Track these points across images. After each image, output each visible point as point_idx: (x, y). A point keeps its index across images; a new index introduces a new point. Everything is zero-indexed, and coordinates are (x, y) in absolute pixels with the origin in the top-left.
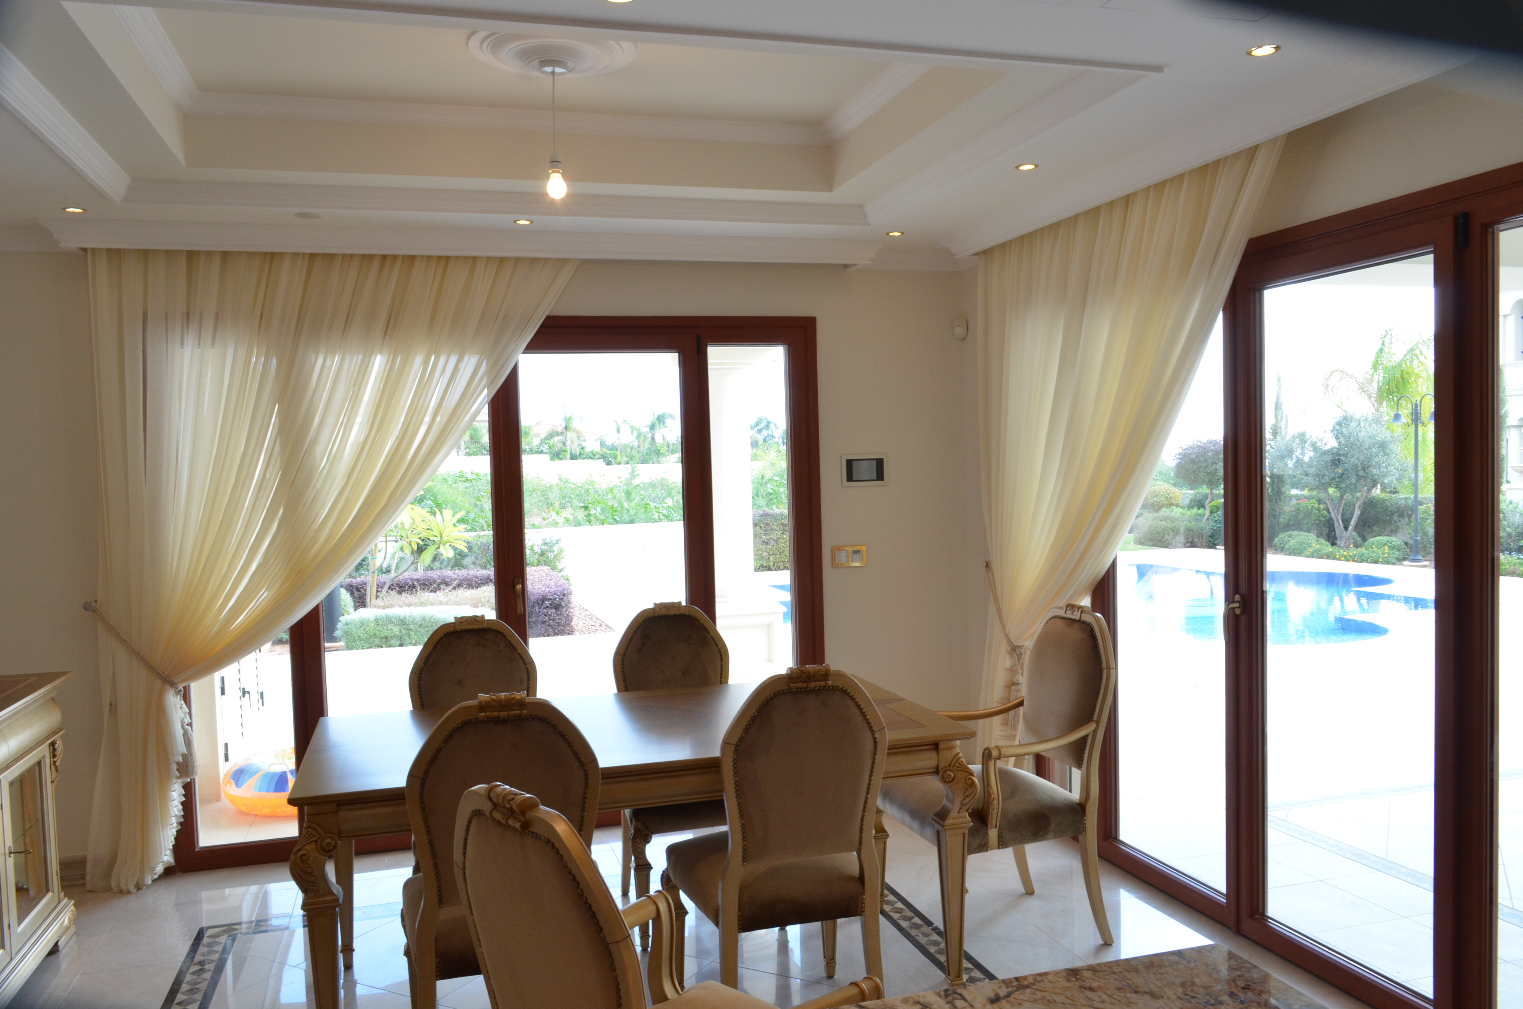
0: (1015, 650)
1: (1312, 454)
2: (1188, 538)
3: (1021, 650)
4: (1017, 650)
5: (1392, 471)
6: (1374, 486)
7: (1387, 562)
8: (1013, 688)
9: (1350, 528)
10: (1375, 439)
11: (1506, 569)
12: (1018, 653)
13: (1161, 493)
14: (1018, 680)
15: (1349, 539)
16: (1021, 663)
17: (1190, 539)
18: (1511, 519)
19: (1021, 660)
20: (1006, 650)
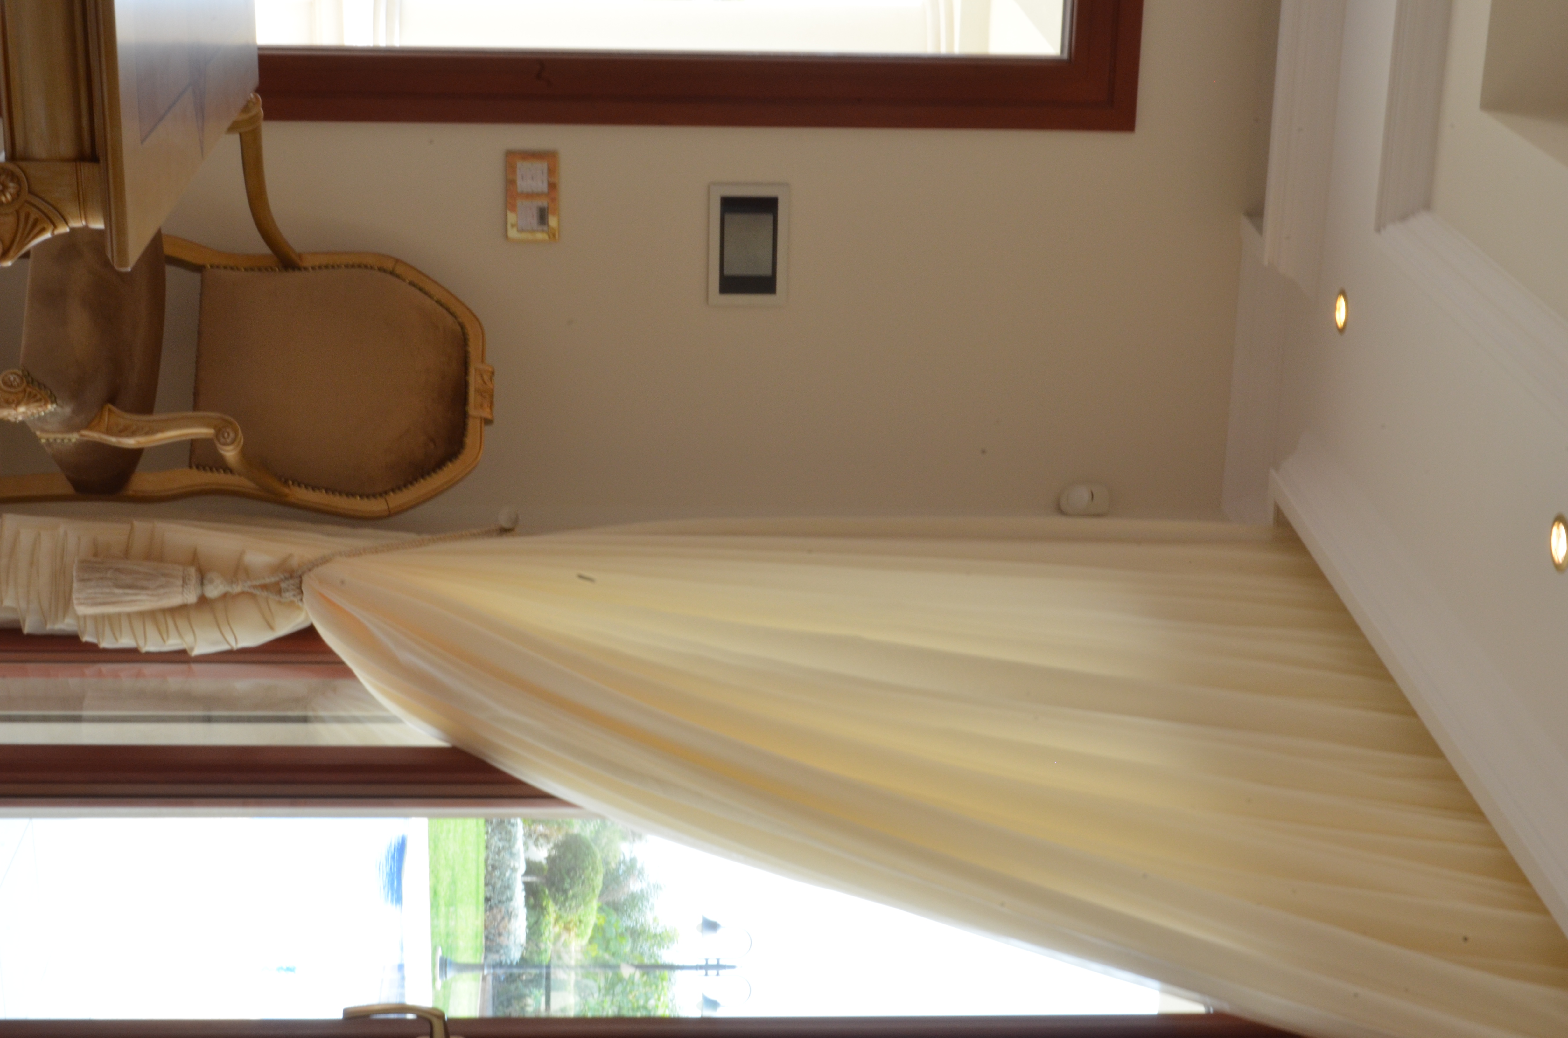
0: (291, 577)
3: (292, 593)
4: (291, 581)
8: (192, 571)
12: (283, 585)
14: (211, 581)
16: (257, 592)
19: (265, 594)
20: (291, 556)
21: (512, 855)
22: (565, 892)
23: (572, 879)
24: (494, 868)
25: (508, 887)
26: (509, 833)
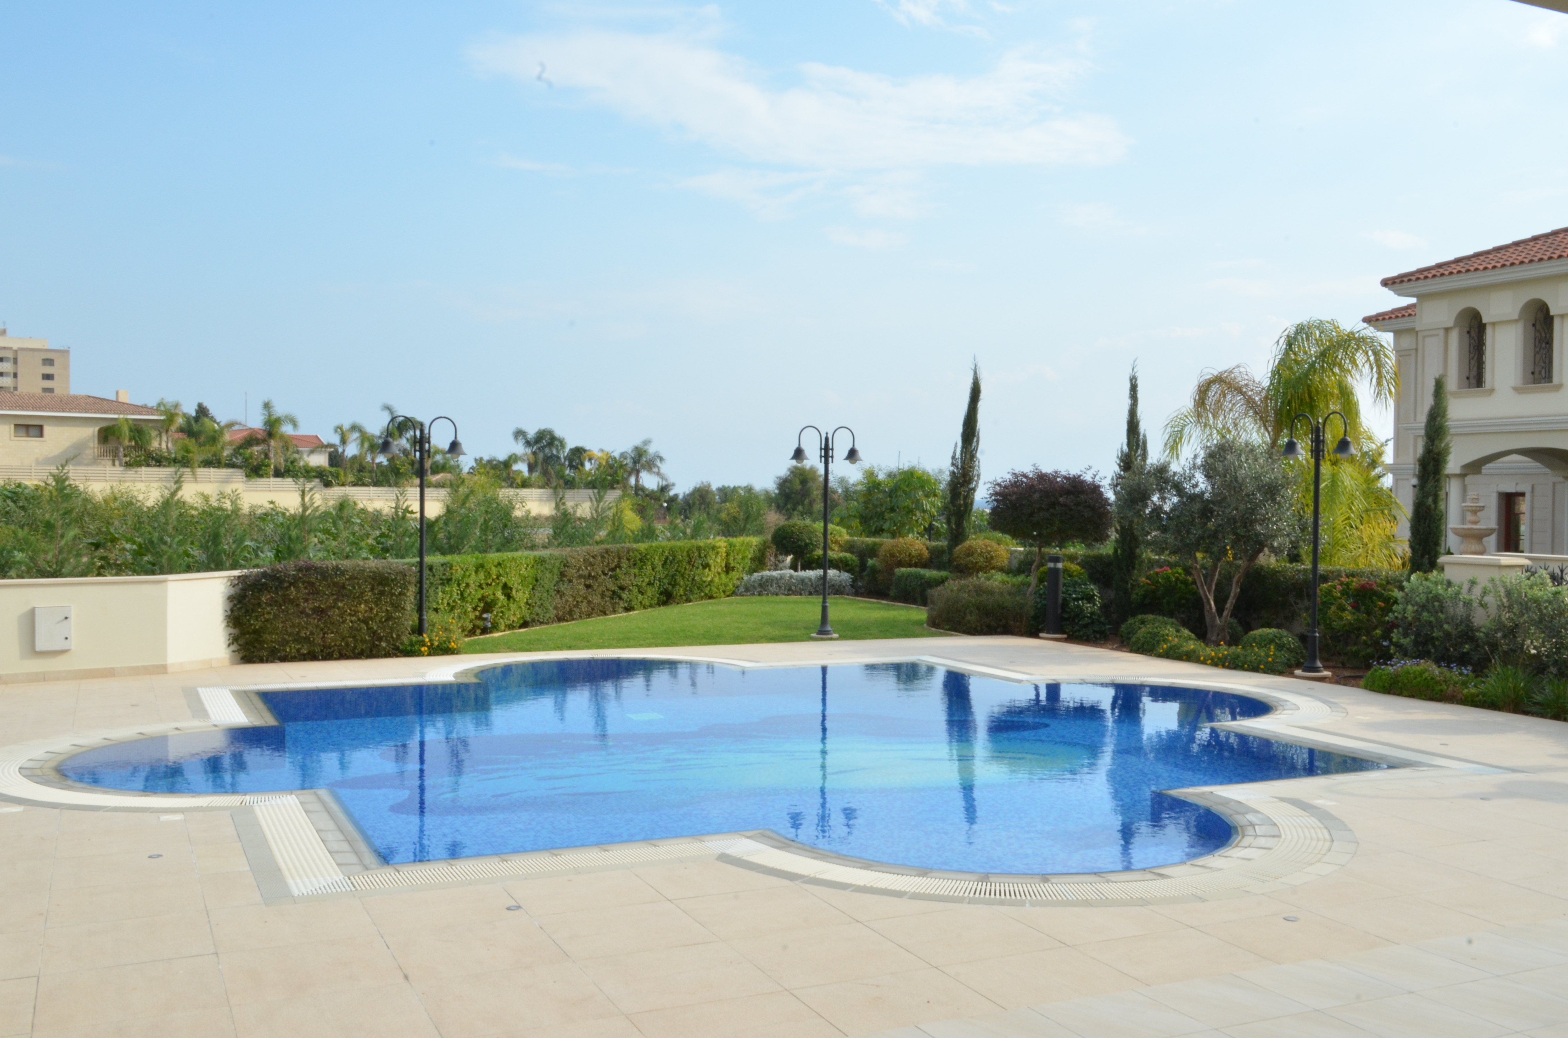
1: (1175, 500)
2: (1000, 620)
5: (1284, 529)
6: (1260, 550)
7: (1271, 670)
9: (1225, 613)
10: (1262, 481)
11: (1442, 691)
13: (979, 551)
15: (1223, 630)
17: (1003, 622)
18: (1451, 610)
21: (781, 578)
22: (807, 545)
23: (798, 540)
24: (790, 589)
25: (802, 581)
26: (767, 581)
